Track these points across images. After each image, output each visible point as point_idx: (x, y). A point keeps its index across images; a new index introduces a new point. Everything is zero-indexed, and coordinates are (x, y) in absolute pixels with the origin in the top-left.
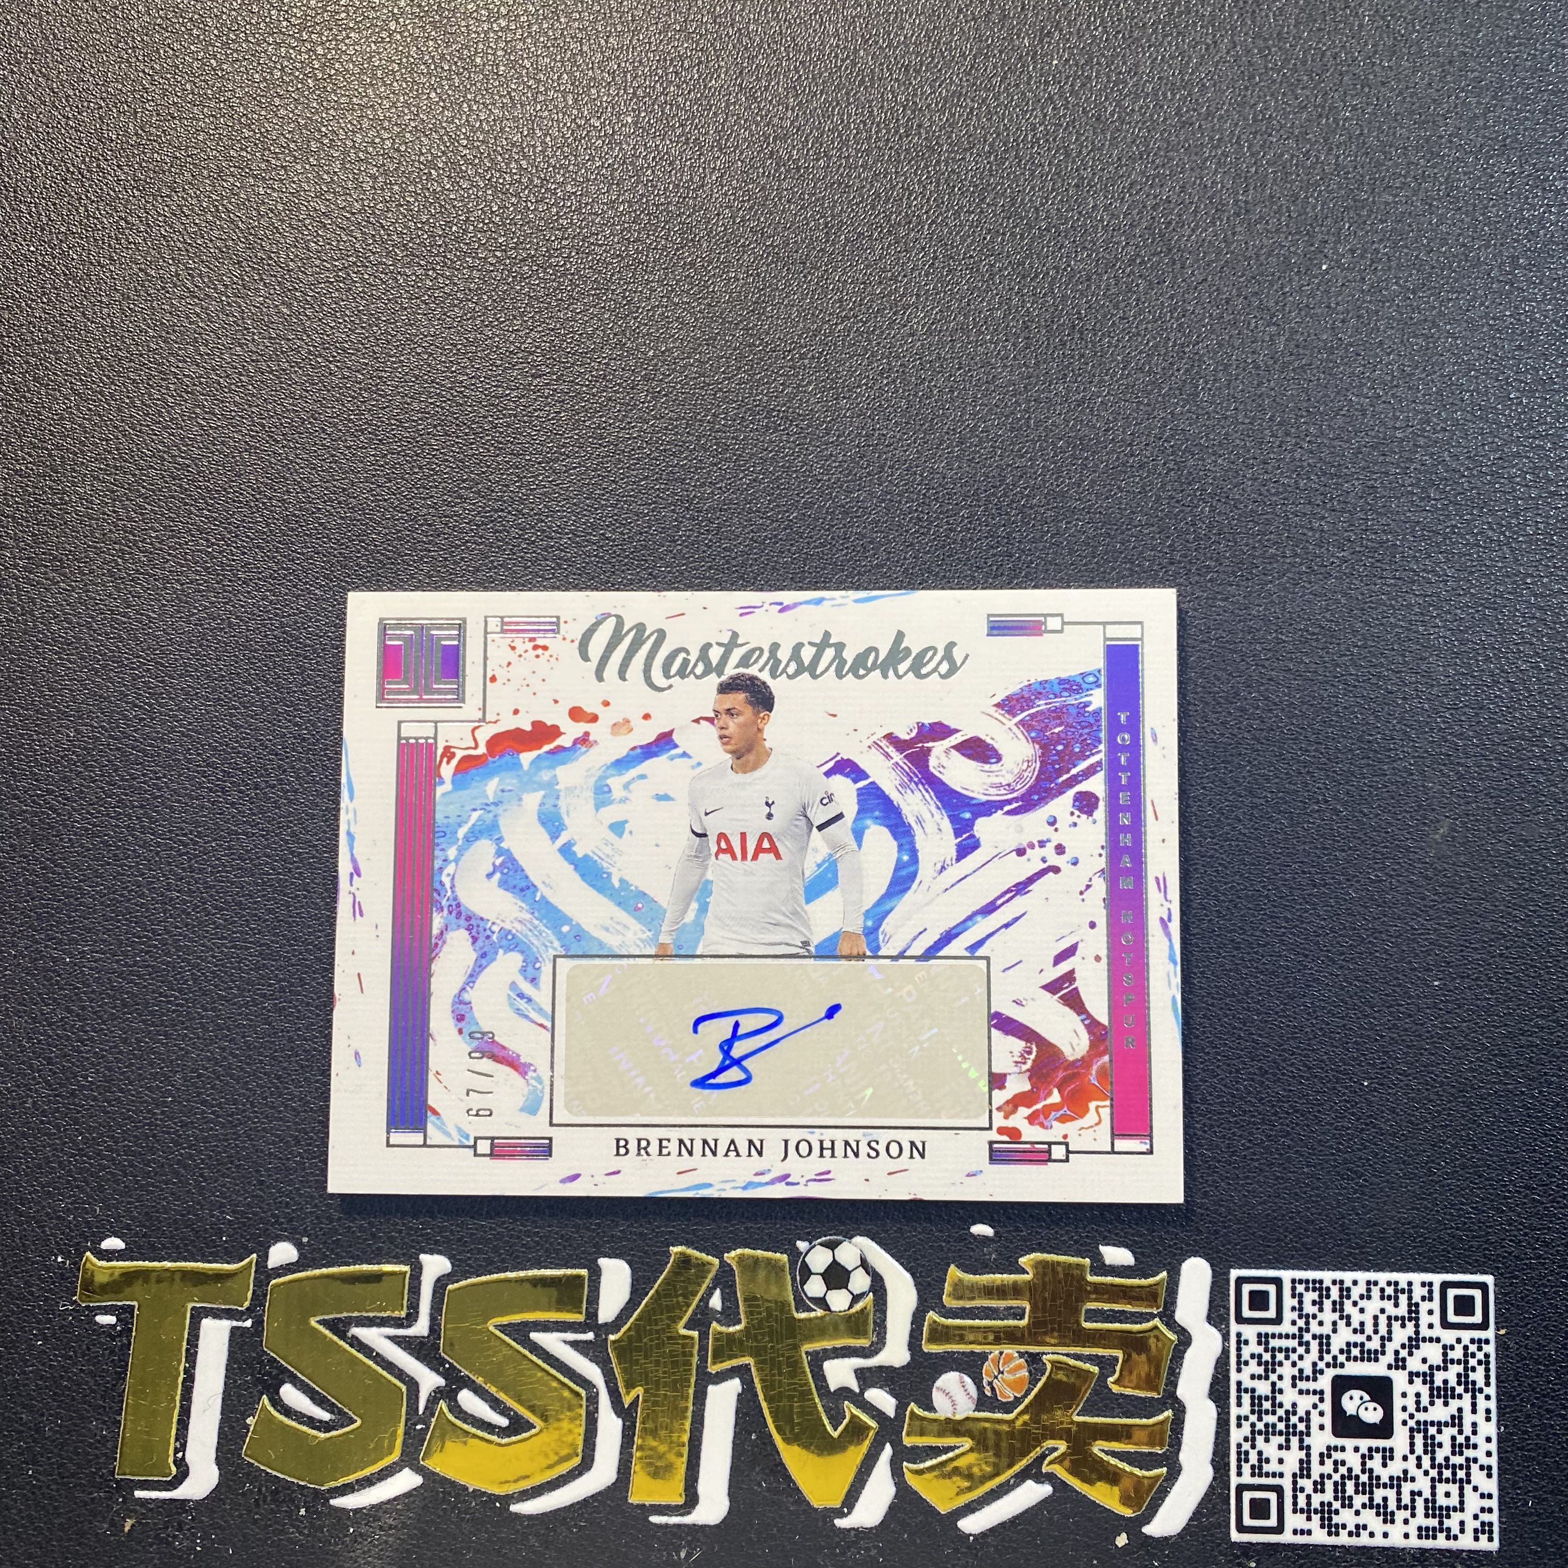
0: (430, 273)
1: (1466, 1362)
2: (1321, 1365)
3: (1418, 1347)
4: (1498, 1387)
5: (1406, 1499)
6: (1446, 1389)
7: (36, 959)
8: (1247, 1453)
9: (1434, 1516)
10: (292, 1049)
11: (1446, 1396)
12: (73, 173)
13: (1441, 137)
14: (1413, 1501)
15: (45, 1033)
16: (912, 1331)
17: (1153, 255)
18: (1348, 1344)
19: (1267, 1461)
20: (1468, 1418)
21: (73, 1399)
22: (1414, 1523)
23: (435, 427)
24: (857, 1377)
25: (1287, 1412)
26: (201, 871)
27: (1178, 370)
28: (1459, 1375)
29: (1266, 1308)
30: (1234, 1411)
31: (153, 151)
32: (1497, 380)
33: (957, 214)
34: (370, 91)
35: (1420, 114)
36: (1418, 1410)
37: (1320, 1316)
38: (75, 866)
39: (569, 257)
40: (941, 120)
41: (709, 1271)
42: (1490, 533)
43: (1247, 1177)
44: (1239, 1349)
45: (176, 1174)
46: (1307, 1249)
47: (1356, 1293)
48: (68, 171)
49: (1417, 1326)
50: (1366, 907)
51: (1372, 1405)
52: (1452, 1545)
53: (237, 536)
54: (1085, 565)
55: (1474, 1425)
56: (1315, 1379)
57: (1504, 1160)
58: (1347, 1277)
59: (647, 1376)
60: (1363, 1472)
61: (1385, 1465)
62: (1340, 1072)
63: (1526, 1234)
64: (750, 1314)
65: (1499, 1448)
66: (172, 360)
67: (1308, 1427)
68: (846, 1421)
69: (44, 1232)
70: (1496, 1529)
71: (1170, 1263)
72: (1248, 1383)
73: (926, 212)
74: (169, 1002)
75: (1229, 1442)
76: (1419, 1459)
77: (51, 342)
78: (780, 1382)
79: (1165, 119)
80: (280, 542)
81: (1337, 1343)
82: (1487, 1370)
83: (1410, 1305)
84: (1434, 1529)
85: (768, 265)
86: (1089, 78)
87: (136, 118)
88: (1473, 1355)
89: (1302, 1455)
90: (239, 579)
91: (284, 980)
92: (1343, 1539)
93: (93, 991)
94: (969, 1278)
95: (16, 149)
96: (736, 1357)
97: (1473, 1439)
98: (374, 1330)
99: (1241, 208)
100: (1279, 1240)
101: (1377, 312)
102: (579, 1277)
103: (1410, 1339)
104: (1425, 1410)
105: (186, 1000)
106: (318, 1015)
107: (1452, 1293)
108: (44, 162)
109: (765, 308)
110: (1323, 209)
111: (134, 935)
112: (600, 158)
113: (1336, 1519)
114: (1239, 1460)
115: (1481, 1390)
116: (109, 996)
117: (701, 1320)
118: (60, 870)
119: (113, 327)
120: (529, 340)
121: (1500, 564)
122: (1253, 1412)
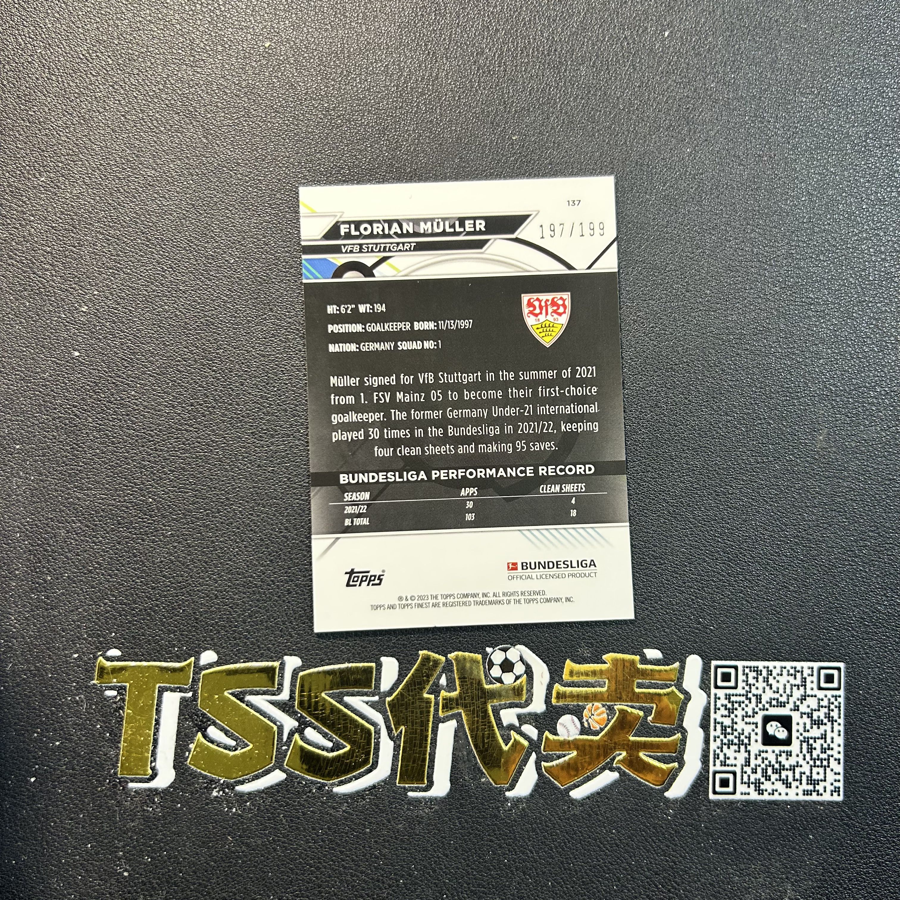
0: (287, 122)
1: (829, 707)
2: (757, 709)
3: (805, 700)
4: (845, 719)
5: (797, 776)
6: (818, 721)
7: (69, 498)
8: (718, 755)
9: (811, 784)
10: (214, 547)
11: (818, 724)
12: (82, 59)
13: (831, 67)
14: (801, 776)
15: (74, 539)
16: (547, 694)
17: (679, 126)
18: (771, 699)
19: (729, 758)
20: (829, 735)
21: (94, 735)
22: (801, 788)
23: (289, 208)
24: (518, 719)
25: (739, 734)
26: (161, 450)
27: (692, 188)
28: (826, 714)
29: (729, 681)
30: (712, 734)
31: (128, 48)
32: (856, 198)
33: (575, 99)
34: (252, 18)
35: (820, 54)
36: (805, 731)
37: (757, 685)
38: (90, 447)
39: (364, 115)
40: (567, 47)
41: (439, 663)
42: (851, 280)
43: (721, 614)
44: (716, 702)
45: (149, 615)
46: (751, 650)
47: (774, 673)
48: (80, 58)
49: (805, 689)
50: (784, 474)
51: (781, 729)
52: (819, 798)
53: (179, 266)
54: (642, 291)
55: (832, 738)
56: (753, 717)
57: (850, 604)
58: (771, 664)
59: (407, 719)
60: (777, 763)
61: (787, 759)
62: (769, 559)
63: (860, 642)
64: (461, 686)
65: (845, 749)
66: (140, 166)
67: (749, 741)
68: (512, 741)
69: (76, 646)
70: (842, 790)
71: (680, 658)
72: (719, 719)
73: (559, 98)
74: (144, 522)
75: (709, 749)
76: (804, 756)
77: (72, 155)
78: (478, 721)
79: (687, 52)
80: (203, 270)
81: (765, 698)
82: (840, 710)
83: (802, 678)
84: (811, 791)
85: (473, 124)
86: (646, 28)
87: (118, 29)
88: (833, 703)
89: (746, 755)
90: (181, 290)
91: (209, 510)
92: (766, 797)
93: (101, 516)
94: (577, 667)
95: (49, 44)
96: (454, 708)
97: (832, 746)
98: (260, 697)
99: (725, 101)
100: (736, 646)
101: (796, 160)
102: (371, 668)
103: (802, 696)
104: (808, 731)
105: (154, 521)
106: (228, 529)
107: (823, 672)
108: (66, 53)
109: (471, 147)
110: (768, 104)
111: (124, 485)
112: (381, 61)
113: (762, 787)
114: (715, 758)
115: (836, 721)
116: (110, 518)
117: (436, 690)
118: (80, 449)
119: (107, 148)
120: (342, 161)
121: (856, 296)
122: (722, 734)
